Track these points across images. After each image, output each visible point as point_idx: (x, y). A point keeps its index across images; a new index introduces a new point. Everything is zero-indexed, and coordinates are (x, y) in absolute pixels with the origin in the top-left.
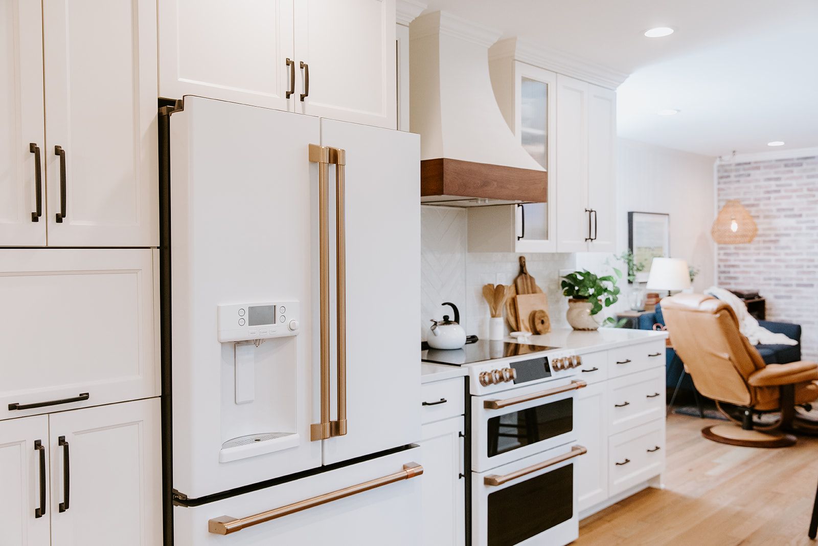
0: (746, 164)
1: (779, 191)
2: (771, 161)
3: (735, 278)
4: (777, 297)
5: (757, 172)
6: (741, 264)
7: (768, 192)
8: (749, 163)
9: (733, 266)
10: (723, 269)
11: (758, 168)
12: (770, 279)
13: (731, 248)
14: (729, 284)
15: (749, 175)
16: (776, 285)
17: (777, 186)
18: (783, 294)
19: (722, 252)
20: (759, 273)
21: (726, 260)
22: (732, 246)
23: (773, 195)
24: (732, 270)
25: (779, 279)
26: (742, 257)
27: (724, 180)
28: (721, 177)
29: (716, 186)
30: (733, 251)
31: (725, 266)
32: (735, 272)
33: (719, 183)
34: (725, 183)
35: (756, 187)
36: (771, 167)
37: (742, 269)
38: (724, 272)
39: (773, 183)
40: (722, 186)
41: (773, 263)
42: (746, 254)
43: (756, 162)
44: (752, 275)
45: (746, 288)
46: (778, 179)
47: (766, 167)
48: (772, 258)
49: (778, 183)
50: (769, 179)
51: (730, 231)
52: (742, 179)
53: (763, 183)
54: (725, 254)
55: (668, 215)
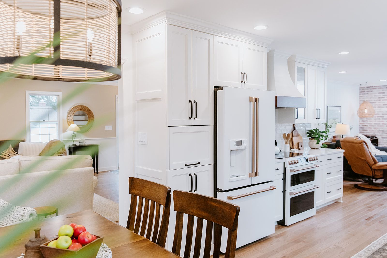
0: (371, 87)
1: (384, 98)
2: (381, 86)
3: (366, 130)
4: (382, 138)
5: (376, 90)
6: (368, 125)
7: (380, 98)
8: (372, 87)
9: (365, 126)
10: (361, 127)
11: (376, 89)
12: (380, 131)
13: (365, 119)
14: (364, 132)
15: (372, 91)
16: (382, 133)
17: (383, 95)
18: (385, 136)
19: (361, 120)
20: (376, 128)
21: (363, 123)
22: (365, 118)
23: (381, 99)
24: (365, 127)
25: (383, 131)
26: (369, 122)
27: (362, 93)
28: (361, 92)
30: (365, 120)
31: (362, 126)
32: (366, 128)
33: (360, 94)
35: (375, 96)
36: (381, 88)
37: (369, 127)
38: (362, 128)
39: (382, 94)
40: (361, 95)
41: (381, 125)
42: (371, 121)
43: (375, 86)
44: (373, 129)
45: (370, 134)
46: (384, 93)
47: (379, 88)
48: (381, 123)
49: (384, 94)
50: (380, 93)
51: (364, 112)
52: (369, 93)
53: (377, 94)
54: (362, 121)
55: (341, 107)
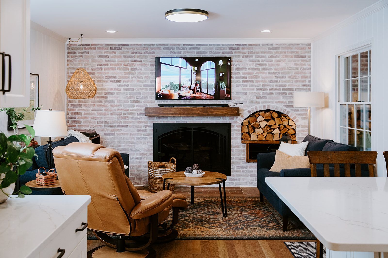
0: (86, 45)
1: (107, 65)
2: (102, 44)
3: (79, 122)
4: (105, 134)
5: (94, 51)
6: (83, 112)
7: (101, 65)
8: (89, 45)
9: (77, 114)
10: (70, 116)
11: (94, 49)
12: (101, 122)
13: (76, 102)
14: (75, 126)
15: (88, 53)
16: (105, 126)
17: (106, 61)
18: (109, 132)
19: (70, 104)
20: (95, 118)
21: (73, 110)
22: (77, 100)
23: (103, 67)
24: (76, 116)
25: (107, 122)
26: (83, 108)
27: (72, 55)
28: (70, 53)
29: (66, 59)
30: (78, 103)
31: (72, 114)
32: (78, 118)
33: (68, 57)
34: (72, 57)
35: (93, 61)
36: (102, 49)
37: (83, 116)
38: (71, 118)
39: (104, 59)
40: (70, 59)
41: (103, 112)
42: (86, 106)
43: (93, 45)
44: (90, 119)
45: (88, 128)
46: (107, 57)
47: (99, 49)
48: (103, 108)
49: (107, 59)
50: (101, 57)
51: (78, 89)
52: (84, 55)
53: (97, 59)
54: (72, 105)
55: (38, 75)
